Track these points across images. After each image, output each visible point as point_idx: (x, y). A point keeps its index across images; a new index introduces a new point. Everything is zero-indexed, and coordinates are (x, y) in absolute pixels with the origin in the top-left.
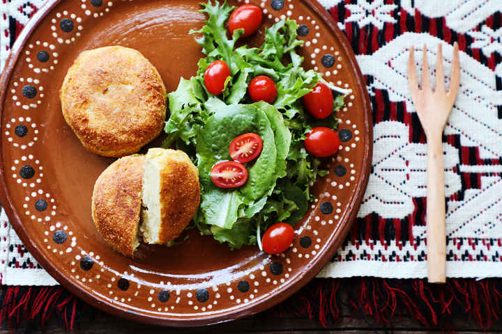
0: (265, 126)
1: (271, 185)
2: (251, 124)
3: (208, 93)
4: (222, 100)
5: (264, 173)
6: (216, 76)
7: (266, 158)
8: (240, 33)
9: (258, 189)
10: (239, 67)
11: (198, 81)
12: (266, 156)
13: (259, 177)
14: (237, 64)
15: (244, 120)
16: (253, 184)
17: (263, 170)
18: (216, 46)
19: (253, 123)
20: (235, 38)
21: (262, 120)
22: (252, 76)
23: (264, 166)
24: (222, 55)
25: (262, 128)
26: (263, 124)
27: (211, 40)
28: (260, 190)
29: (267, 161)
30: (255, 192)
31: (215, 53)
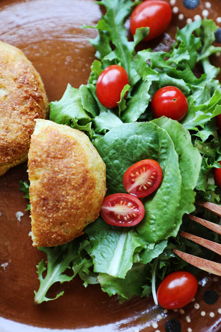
0: (166, 148)
1: (176, 223)
2: (149, 146)
3: (100, 105)
4: (118, 115)
5: (165, 207)
6: (111, 85)
7: (168, 188)
8: (144, 33)
9: (158, 228)
10: (140, 74)
11: (89, 90)
12: (169, 185)
13: (159, 213)
14: (138, 71)
15: (141, 142)
16: (153, 221)
17: (165, 204)
18: (113, 48)
19: (152, 146)
20: (137, 39)
21: (163, 141)
22: (156, 87)
23: (166, 198)
24: (119, 59)
25: (163, 151)
26: (165, 146)
27: (107, 40)
28: (161, 230)
29: (170, 192)
30: (154, 231)
31: (112, 56)
